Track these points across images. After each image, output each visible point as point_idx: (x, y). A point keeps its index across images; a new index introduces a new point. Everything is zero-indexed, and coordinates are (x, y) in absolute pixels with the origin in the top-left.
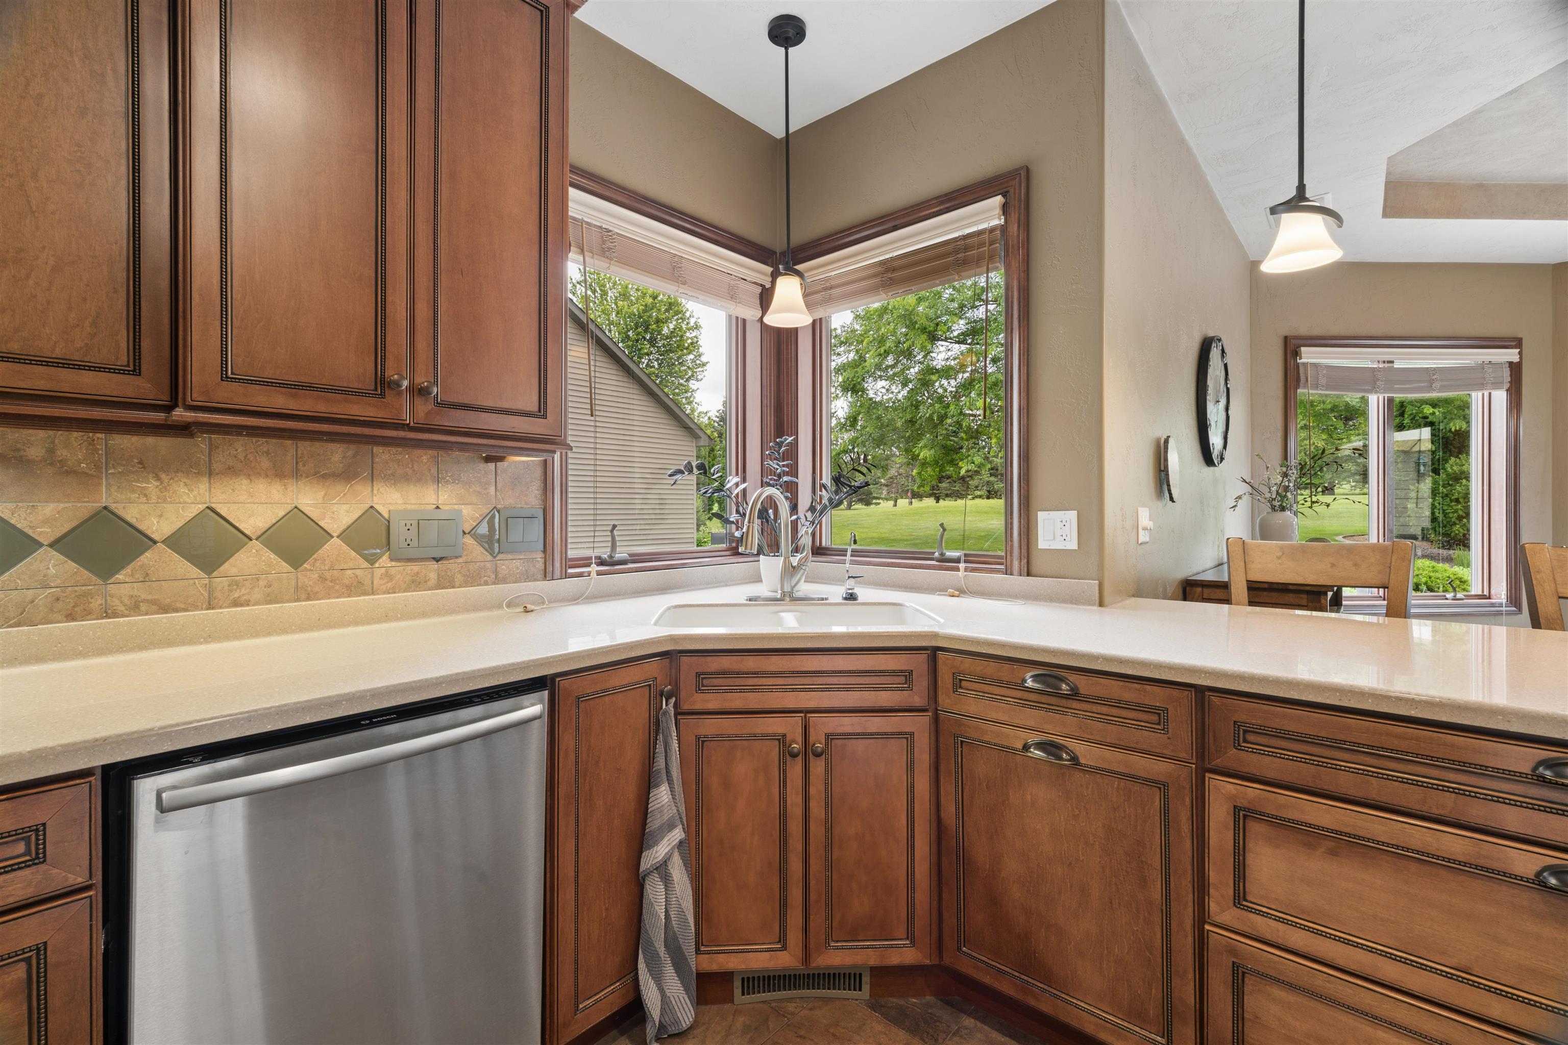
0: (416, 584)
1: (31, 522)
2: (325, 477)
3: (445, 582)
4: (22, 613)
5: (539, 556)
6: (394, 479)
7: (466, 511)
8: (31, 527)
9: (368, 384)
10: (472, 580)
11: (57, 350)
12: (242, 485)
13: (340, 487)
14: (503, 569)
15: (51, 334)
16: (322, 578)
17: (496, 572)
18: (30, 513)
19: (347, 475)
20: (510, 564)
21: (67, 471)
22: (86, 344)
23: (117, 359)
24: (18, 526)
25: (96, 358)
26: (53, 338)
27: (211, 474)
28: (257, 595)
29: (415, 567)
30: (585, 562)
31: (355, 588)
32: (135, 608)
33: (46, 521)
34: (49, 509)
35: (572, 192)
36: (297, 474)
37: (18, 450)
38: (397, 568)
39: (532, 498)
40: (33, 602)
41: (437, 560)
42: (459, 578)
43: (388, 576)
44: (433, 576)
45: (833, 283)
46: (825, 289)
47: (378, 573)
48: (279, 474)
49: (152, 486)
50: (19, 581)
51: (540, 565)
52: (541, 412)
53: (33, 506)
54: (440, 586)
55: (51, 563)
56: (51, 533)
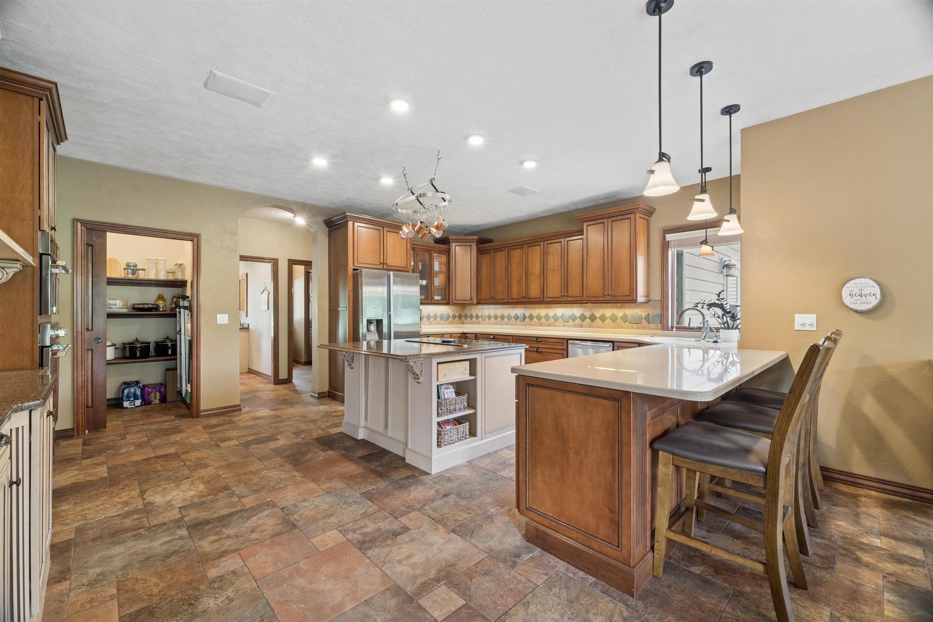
0: (633, 328)
2: (618, 308)
3: (638, 328)
5: (660, 325)
6: (629, 308)
7: (642, 314)
10: (644, 328)
11: (576, 295)
12: (607, 309)
13: (620, 309)
14: (651, 327)
16: (617, 325)
17: (649, 327)
19: (621, 307)
20: (651, 325)
21: (590, 308)
22: (579, 294)
25: (579, 296)
27: (603, 308)
28: (610, 327)
29: (632, 325)
31: (622, 327)
32: (595, 327)
34: (588, 313)
36: (614, 307)
38: (629, 325)
39: (658, 311)
41: (637, 324)
42: (641, 328)
43: (627, 326)
44: (636, 327)
48: (612, 308)
49: (598, 310)
51: (660, 327)
52: (630, 295)
54: (637, 329)
55: (588, 320)
56: (588, 316)
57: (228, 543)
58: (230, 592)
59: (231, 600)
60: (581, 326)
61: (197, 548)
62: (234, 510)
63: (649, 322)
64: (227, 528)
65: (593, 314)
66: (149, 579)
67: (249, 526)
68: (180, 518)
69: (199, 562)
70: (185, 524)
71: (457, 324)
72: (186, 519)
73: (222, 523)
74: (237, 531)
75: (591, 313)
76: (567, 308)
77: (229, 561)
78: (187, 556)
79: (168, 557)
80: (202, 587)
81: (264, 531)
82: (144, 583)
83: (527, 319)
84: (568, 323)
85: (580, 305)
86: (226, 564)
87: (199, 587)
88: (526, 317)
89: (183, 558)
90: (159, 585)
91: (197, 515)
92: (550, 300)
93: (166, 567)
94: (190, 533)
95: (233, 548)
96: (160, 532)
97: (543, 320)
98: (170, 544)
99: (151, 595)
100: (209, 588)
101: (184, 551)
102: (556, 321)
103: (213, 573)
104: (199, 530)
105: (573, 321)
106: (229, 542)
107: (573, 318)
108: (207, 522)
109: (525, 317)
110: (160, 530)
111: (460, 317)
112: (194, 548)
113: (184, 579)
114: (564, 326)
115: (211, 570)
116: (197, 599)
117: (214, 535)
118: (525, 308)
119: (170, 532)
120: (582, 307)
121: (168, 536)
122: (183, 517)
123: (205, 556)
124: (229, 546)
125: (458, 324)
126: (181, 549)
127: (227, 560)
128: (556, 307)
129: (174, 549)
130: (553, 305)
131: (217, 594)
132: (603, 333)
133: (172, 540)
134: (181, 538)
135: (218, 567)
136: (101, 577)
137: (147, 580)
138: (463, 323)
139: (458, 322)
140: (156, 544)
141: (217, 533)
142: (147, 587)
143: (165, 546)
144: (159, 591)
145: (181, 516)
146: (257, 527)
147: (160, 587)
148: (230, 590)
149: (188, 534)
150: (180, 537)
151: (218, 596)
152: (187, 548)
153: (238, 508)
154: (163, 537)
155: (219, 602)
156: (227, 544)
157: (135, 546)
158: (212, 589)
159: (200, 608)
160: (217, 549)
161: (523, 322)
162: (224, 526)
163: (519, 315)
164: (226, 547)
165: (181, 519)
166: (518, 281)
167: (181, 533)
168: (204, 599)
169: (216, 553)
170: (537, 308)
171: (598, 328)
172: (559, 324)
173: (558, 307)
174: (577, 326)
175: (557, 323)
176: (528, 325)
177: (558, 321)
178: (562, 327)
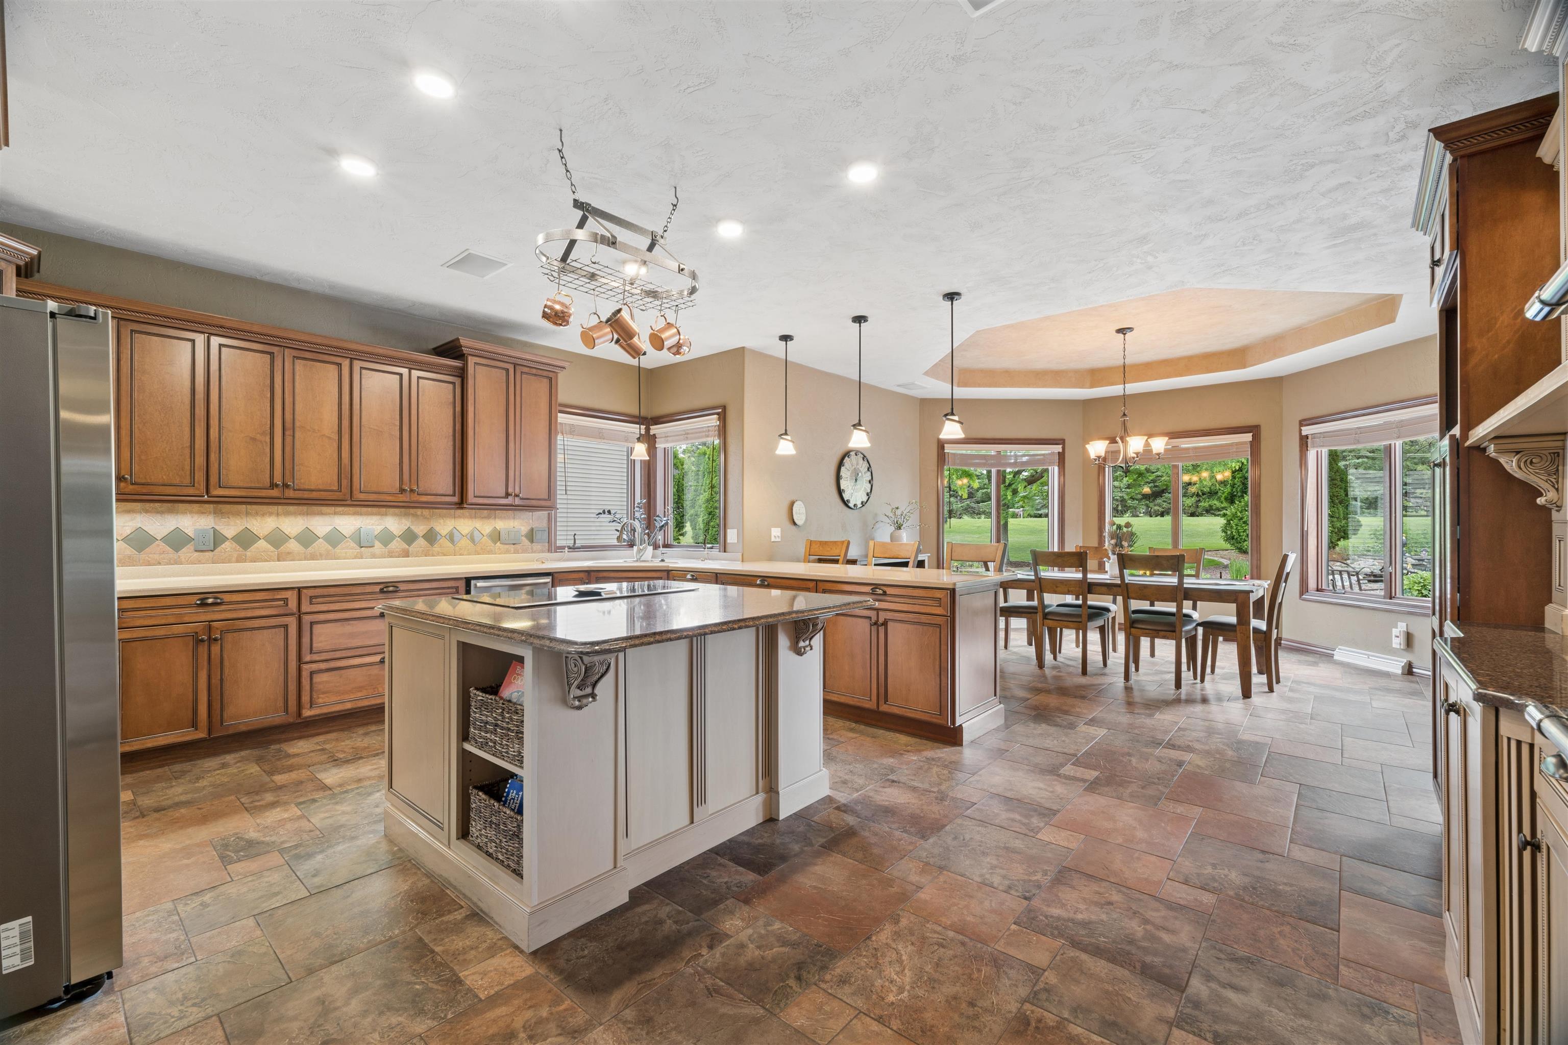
0: (507, 552)
1: (418, 531)
2: (483, 518)
3: (516, 552)
5: (547, 544)
6: (501, 518)
7: (523, 528)
9: (503, 494)
10: (525, 551)
11: (436, 490)
12: (462, 520)
13: (485, 521)
14: (535, 548)
16: (483, 549)
17: (531, 549)
18: (419, 529)
19: (488, 517)
20: (536, 546)
21: (425, 518)
22: (442, 491)
23: (449, 494)
24: (416, 532)
26: (435, 488)
27: (454, 518)
28: (465, 553)
29: (507, 546)
30: (563, 548)
31: (490, 552)
32: (438, 554)
33: (421, 531)
34: (422, 527)
35: (559, 415)
36: (475, 517)
38: (501, 546)
39: (544, 524)
41: (514, 544)
42: (520, 551)
43: (499, 549)
44: (512, 549)
45: (669, 435)
46: (666, 437)
47: (497, 548)
48: (471, 518)
49: (442, 521)
51: (547, 548)
52: (549, 498)
53: (419, 527)
54: (514, 553)
55: (421, 542)
56: (421, 534)
57: (1155, 914)
58: (1209, 870)
59: (1214, 866)
60: (406, 554)
61: (1200, 940)
62: (1084, 956)
63: (532, 541)
64: (1131, 934)
65: (431, 530)
66: (1290, 950)
67: (1103, 912)
68: (1179, 1027)
69: (1214, 921)
70: (1183, 1001)
72: (1171, 1012)
73: (1128, 948)
74: (1126, 920)
75: (428, 528)
76: (369, 517)
77: (1178, 896)
78: (1222, 940)
79: (1248, 961)
80: (1231, 893)
81: (1097, 893)
82: (1299, 949)
83: (228, 544)
84: (371, 549)
85: (403, 510)
86: (1184, 896)
87: (1234, 896)
88: (226, 540)
89: (1229, 942)
90: (1280, 933)
91: (1146, 1002)
93: (1259, 948)
94: (1190, 974)
95: (1156, 905)
96: (1235, 1023)
97: (292, 545)
98: (1235, 981)
99: (1294, 928)
100: (1225, 887)
101: (1221, 951)
102: (335, 546)
103: (1208, 899)
104: (1171, 967)
105: (385, 543)
106: (1151, 914)
107: (386, 538)
108: (1146, 972)
109: (218, 537)
110: (1234, 1028)
112: (1204, 944)
113: (1245, 916)
114: (359, 557)
115: (1207, 903)
116: (1245, 889)
117: (1159, 940)
118: (217, 512)
119: (1218, 1008)
120: (406, 515)
121: (1227, 1001)
122: (1170, 1024)
123: (1198, 923)
124: (1158, 910)
126: (1223, 956)
127: (1180, 898)
128: (335, 513)
129: (1232, 966)
130: (325, 509)
131: (1222, 878)
132: (455, 564)
133: (1224, 985)
134: (1208, 977)
135: (1196, 899)
136: (1366, 1010)
137: (1293, 950)
140: (1254, 1001)
141: (1152, 938)
142: (1296, 941)
143: (1243, 984)
144: (1282, 924)
145: (1174, 1029)
146: (1096, 904)
147: (1279, 929)
148: (1206, 872)
149: (1193, 975)
150: (1208, 981)
151: (1223, 876)
152: (1213, 952)
153: (1072, 954)
154: (1235, 1006)
155: (1226, 872)
156: (1157, 914)
157: (1294, 1030)
158: (1223, 885)
159: (1247, 880)
160: (1176, 918)
161: (209, 554)
162: (1131, 942)
163: (190, 532)
164: (1164, 912)
165: (1181, 1022)
167: (1203, 988)
168: (1238, 882)
169: (1182, 915)
170: (271, 514)
171: (445, 555)
172: (346, 553)
173: (342, 514)
174: (397, 554)
175: (338, 550)
176: (234, 559)
177: (342, 545)
178: (355, 557)
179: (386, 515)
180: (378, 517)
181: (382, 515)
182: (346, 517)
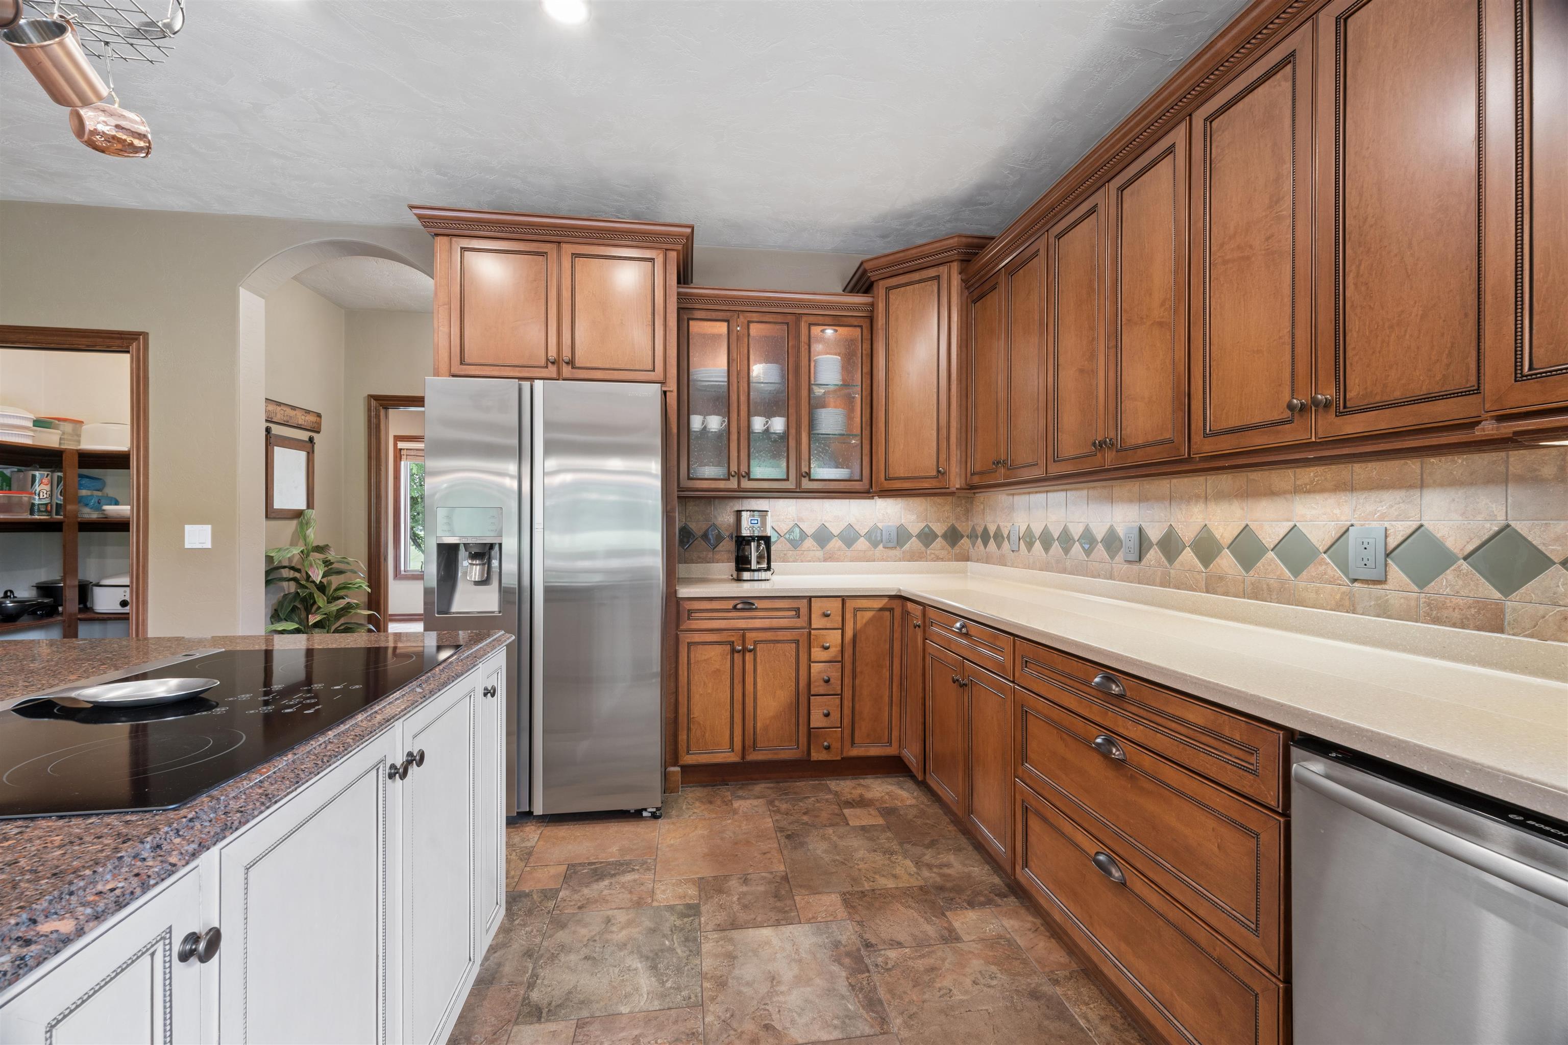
1: (1544, 539)
4: (1535, 626)
8: (1544, 544)
11: (1424, 388)
15: (1420, 375)
18: (1544, 531)
22: (1444, 375)
23: (1467, 381)
24: (1534, 543)
25: (1450, 387)
26: (1421, 378)
33: (1557, 539)
37: (1536, 470)
40: (1544, 617)
50: (1533, 596)
53: (1546, 524)
71: (938, 559)
76: (1374, 496)
83: (1154, 555)
84: (1376, 590)
88: (1151, 545)
92: (1226, 444)
97: (1227, 562)
102: (1296, 572)
107: (1424, 557)
109: (1143, 541)
111: (953, 536)
114: (1349, 605)
118: (1142, 499)
125: (942, 560)
138: (967, 559)
139: (943, 553)
161: (1135, 567)
163: (1121, 531)
166: (1081, 371)
170: (1198, 497)
172: (1317, 592)
173: (1309, 492)
174: (1456, 615)
175: (1301, 583)
176: (1158, 580)
177: (1311, 571)
178: (1338, 607)
179: (1422, 485)
180: (1399, 495)
181: (1411, 487)
182: (1319, 497)
